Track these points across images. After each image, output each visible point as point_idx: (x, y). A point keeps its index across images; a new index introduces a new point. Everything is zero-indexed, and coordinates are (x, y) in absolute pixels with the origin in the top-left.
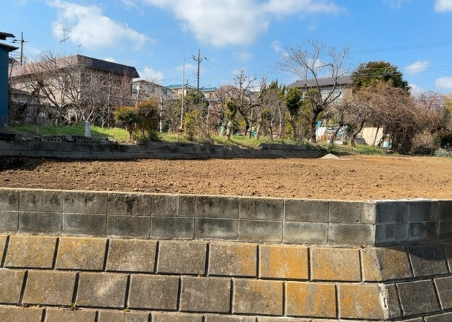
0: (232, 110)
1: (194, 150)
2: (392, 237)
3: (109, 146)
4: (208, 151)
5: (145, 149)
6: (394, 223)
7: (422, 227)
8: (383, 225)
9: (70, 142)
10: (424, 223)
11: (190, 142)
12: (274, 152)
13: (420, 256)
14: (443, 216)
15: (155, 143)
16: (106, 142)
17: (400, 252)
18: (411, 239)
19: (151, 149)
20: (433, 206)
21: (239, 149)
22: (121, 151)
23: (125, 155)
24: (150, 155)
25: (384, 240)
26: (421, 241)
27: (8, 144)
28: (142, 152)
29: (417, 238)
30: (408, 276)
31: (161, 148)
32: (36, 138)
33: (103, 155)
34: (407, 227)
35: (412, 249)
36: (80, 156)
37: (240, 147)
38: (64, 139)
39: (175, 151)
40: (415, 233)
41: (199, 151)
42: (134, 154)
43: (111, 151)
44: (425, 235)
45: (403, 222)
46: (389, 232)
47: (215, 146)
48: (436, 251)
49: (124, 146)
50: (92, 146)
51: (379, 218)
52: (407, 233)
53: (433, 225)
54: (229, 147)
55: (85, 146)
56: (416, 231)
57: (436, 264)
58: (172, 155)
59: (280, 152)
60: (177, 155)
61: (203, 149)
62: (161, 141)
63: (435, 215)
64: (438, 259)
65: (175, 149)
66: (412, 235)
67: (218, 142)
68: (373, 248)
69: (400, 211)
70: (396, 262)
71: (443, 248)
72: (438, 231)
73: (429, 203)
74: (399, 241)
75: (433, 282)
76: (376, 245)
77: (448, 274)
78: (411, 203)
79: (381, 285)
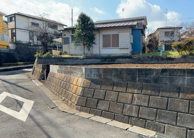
2: (89, 77)
5: (184, 59)
6: (89, 73)
7: (97, 75)
8: (87, 73)
9: (150, 58)
10: (98, 74)
13: (94, 83)
14: (104, 72)
16: (165, 57)
17: (89, 81)
18: (94, 78)
20: (100, 69)
22: (172, 60)
25: (87, 77)
29: (96, 78)
32: (139, 57)
33: (163, 62)
34: (93, 75)
35: (93, 81)
38: (148, 57)
43: (167, 60)
44: (98, 78)
45: (92, 73)
46: (88, 76)
48: (99, 82)
51: (85, 72)
52: (93, 76)
53: (101, 75)
56: (96, 76)
57: (98, 86)
64: (99, 85)
66: (95, 77)
68: (84, 79)
69: (91, 70)
70: (87, 83)
71: (102, 82)
72: (102, 77)
73: (99, 68)
74: (91, 78)
75: (95, 90)
76: (85, 78)
77: (100, 89)
78: (94, 68)
79: (82, 88)
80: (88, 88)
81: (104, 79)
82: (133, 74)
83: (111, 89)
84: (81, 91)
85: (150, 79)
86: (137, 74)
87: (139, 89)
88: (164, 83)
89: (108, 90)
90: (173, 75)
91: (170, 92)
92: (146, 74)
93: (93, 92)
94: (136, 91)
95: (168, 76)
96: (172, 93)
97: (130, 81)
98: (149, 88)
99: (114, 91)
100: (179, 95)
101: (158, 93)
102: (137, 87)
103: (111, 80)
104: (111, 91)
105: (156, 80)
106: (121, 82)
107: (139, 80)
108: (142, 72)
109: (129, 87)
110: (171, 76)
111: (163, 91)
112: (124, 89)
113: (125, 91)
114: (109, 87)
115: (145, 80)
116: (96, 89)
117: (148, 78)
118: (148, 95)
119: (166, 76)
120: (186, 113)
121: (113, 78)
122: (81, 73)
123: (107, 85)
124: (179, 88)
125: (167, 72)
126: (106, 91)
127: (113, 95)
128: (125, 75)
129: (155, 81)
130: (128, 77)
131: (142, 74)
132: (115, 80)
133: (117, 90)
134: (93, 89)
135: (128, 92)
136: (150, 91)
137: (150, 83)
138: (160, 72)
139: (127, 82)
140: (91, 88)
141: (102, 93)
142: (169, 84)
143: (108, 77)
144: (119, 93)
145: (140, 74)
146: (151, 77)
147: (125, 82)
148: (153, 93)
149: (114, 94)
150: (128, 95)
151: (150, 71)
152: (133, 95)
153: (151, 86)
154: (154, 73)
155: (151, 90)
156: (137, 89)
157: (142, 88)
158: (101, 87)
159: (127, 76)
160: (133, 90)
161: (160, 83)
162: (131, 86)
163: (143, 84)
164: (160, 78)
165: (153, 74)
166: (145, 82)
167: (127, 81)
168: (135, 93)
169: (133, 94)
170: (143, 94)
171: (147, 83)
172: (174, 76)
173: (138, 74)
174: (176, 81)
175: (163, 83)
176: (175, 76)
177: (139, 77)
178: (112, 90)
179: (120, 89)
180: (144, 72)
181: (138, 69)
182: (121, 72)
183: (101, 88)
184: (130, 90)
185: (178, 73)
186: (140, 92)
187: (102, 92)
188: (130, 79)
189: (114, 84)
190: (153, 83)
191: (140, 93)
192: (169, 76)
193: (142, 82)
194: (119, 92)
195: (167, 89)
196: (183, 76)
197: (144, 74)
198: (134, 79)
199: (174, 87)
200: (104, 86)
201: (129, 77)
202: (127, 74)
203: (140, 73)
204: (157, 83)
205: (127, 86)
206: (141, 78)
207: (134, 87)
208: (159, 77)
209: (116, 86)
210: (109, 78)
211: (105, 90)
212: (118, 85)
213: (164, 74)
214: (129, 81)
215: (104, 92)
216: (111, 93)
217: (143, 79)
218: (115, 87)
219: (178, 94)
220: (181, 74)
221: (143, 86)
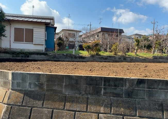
0: (137, 42)
1: (115, 59)
2: (20, 87)
3: (79, 57)
4: (122, 59)
5: (93, 58)
6: (21, 81)
7: (36, 85)
8: (15, 82)
9: (65, 55)
10: (37, 83)
11: (114, 56)
12: (161, 60)
13: (30, 97)
14: (48, 81)
15: (97, 56)
16: (78, 56)
17: (21, 94)
18: (30, 89)
19: (95, 58)
20: (41, 76)
21: (140, 58)
22: (83, 59)
23: (84, 60)
24: (95, 60)
25: (16, 88)
26: (36, 91)
27: (45, 56)
28: (92, 59)
29: (33, 89)
30: (19, 104)
31: (100, 58)
32: (54, 55)
33: (76, 60)
34: (28, 84)
35: (27, 94)
36: (68, 60)
37: (141, 57)
38: (63, 55)
39: (106, 59)
40: (32, 87)
41: (117, 59)
42: (88, 60)
43: (79, 59)
44: (37, 89)
45: (25, 82)
46: (18, 85)
48: (40, 96)
49: (84, 57)
50: (72, 57)
51: (13, 78)
52: (28, 87)
53: (42, 84)
54: (134, 57)
55: (70, 57)
56: (32, 86)
57: (37, 102)
58: (104, 60)
59: (164, 60)
60: (106, 60)
61: (120, 58)
62: (100, 55)
63: (43, 80)
64: (39, 100)
65: (106, 58)
66: (30, 88)
67: (128, 56)
68: (10, 90)
69: (24, 77)
70: (17, 98)
71: (44, 96)
72: (45, 87)
73: (39, 75)
74: (23, 89)
75: (31, 109)
76: (12, 90)
77: (42, 107)
78: (29, 74)
79: (6, 105)
80: (19, 106)
81: (47, 90)
82: (97, 85)
83: (61, 107)
84: (4, 110)
85: (121, 93)
86: (102, 85)
87: (106, 106)
88: (141, 97)
89: (57, 109)
90: (152, 87)
91: (150, 110)
92: (115, 86)
93: (29, 112)
94: (102, 109)
95: (146, 89)
96: (154, 111)
97: (92, 94)
98: (121, 105)
99: (66, 110)
100: (163, 114)
101: (134, 111)
102: (103, 104)
103: (61, 92)
104: (62, 109)
105: (130, 94)
106: (78, 95)
107: (105, 93)
108: (109, 82)
109: (91, 104)
110: (150, 88)
111: (141, 109)
112: (82, 107)
113: (85, 110)
114: (58, 103)
115: (114, 93)
116: (34, 107)
117: (118, 91)
118: (121, 115)
119: (143, 88)
121: (64, 90)
122: (2, 80)
123: (54, 101)
124: (162, 105)
125: (145, 83)
126: (53, 111)
127: (66, 116)
128: (83, 86)
129: (129, 94)
130: (88, 89)
131: (109, 86)
132: (67, 92)
133: (71, 109)
134: (29, 107)
135: (90, 111)
136: (122, 109)
137: (120, 97)
138: (135, 83)
139: (87, 97)
140: (24, 106)
141: (46, 114)
142: (146, 98)
143: (56, 88)
144: (75, 114)
145: (107, 85)
146: (122, 90)
147: (83, 95)
148: (128, 112)
150: (90, 115)
151: (122, 82)
152: (98, 115)
153: (123, 101)
154: (128, 84)
155: (125, 108)
156: (104, 107)
157: (111, 104)
158: (43, 103)
159: (86, 87)
160: (98, 108)
161: (134, 98)
162: (93, 102)
163: (111, 100)
164: (136, 91)
165: (126, 85)
166: (114, 97)
167: (87, 94)
168: (101, 112)
169: (99, 113)
170: (113, 114)
171: (116, 97)
172: (154, 89)
173: (104, 85)
174: (157, 95)
175: (139, 97)
176: (155, 89)
177: (105, 89)
178: (64, 108)
179: (76, 107)
180: (112, 83)
181: (104, 77)
182: (77, 81)
183: (44, 106)
184: (92, 108)
185: (159, 85)
186: (108, 110)
187: (46, 112)
188: (91, 92)
189: (65, 100)
190: (125, 97)
191: (109, 112)
192: (147, 88)
193: (110, 96)
194: (75, 111)
195: (146, 106)
196: (165, 90)
197: (113, 85)
198: (97, 92)
199: (155, 103)
200: (49, 102)
201: (90, 89)
202: (87, 84)
203: (107, 84)
204: (131, 98)
205: (88, 101)
206: (108, 91)
207: (98, 103)
208: (133, 89)
209: (69, 102)
210: (57, 89)
211: (51, 109)
212: (72, 100)
213: (141, 85)
214: (90, 94)
215: (49, 112)
217: (110, 92)
218: (68, 104)
219: (161, 113)
220: (164, 87)
221: (111, 102)
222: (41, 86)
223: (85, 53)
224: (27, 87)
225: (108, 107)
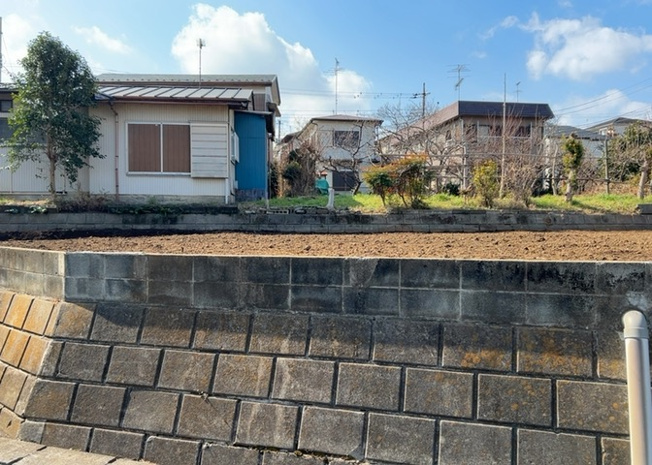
0: (573, 152)
1: (484, 219)
2: (85, 292)
3: (347, 217)
4: (513, 220)
5: (398, 220)
6: (87, 277)
7: (123, 286)
8: (74, 278)
9: (299, 213)
10: (126, 280)
11: (483, 208)
13: (108, 318)
14: (152, 274)
15: (416, 212)
16: (344, 212)
17: (87, 311)
18: (109, 298)
19: (409, 219)
20: (136, 261)
22: (363, 223)
23: (366, 228)
24: (406, 228)
25: (76, 296)
26: (124, 302)
27: (230, 218)
28: (394, 224)
29: (117, 298)
30: (82, 337)
31: (425, 218)
32: (261, 211)
33: (337, 228)
34: (104, 283)
35: (101, 309)
36: (308, 229)
37: (587, 212)
38: (292, 211)
39: (449, 220)
40: (114, 292)
41: (494, 221)
42: (381, 226)
43: (349, 223)
44: (127, 295)
45: (98, 277)
46: (81, 287)
47: (531, 212)
48: (132, 315)
49: (368, 217)
50: (324, 218)
51: (69, 270)
52: (104, 291)
53: (138, 283)
54: (559, 212)
55: (315, 218)
56: (115, 289)
57: (125, 329)
58: (442, 227)
60: (450, 226)
61: (502, 218)
62: (429, 209)
63: (141, 272)
64: (131, 325)
65: (450, 218)
66: (110, 293)
67: (538, 206)
68: (63, 302)
69: (94, 265)
70: (77, 320)
71: (144, 313)
72: (146, 292)
73: (131, 257)
74: (94, 298)
75: (111, 349)
76: (67, 300)
77: (137, 344)
78: (107, 256)
79: (51, 341)
80: (82, 341)
81: (152, 300)
82: (275, 280)
83: (184, 342)
84: (45, 353)
85: (337, 300)
86: (287, 281)
87: (295, 337)
88: (387, 310)
89: (173, 347)
90: (417, 281)
91: (407, 344)
92: (322, 281)
93: (105, 357)
94: (285, 346)
95: (400, 288)
96: (417, 347)
97: (262, 306)
98: (334, 332)
99: (196, 350)
100: (440, 355)
101: (365, 348)
102: (287, 331)
103: (185, 304)
104: (185, 348)
105: (358, 303)
106: (227, 311)
107: (296, 302)
108: (306, 271)
109: (260, 330)
110: (409, 285)
111: (383, 342)
112: (236, 340)
113: (243, 349)
114: (176, 332)
115: (318, 302)
116: (117, 343)
117: (329, 294)
118: (331, 359)
119: (393, 285)
120: (466, 419)
121: (192, 297)
122: (46, 276)
123: (166, 326)
124: (440, 329)
125: (397, 271)
126: (162, 353)
127: (194, 364)
128: (241, 284)
129: (356, 303)
130: (254, 293)
131: (306, 281)
132: (201, 304)
133: (208, 346)
134: (106, 343)
135: (255, 350)
136: (336, 343)
137: (334, 312)
138: (373, 271)
139: (249, 313)
140: (93, 342)
141: (145, 360)
142: (402, 313)
143: (172, 292)
144: (216, 358)
145: (301, 279)
146: (339, 292)
147: (240, 310)
148: (349, 350)
149: (196, 361)
150: (253, 361)
151: (338, 270)
152: (275, 360)
153: (340, 323)
154: (353, 276)
155: (343, 340)
156: (291, 339)
157: (309, 332)
158: (140, 333)
159: (249, 286)
160: (275, 343)
161: (371, 313)
162: (265, 327)
163: (310, 320)
164: (374, 293)
165: (347, 278)
166: (319, 311)
167: (250, 306)
168: (282, 352)
169: (275, 356)
170: (312, 357)
171: (326, 311)
172: (421, 286)
173: (295, 280)
174: (429, 303)
175: (383, 310)
176: (425, 286)
177: (295, 290)
178: (190, 345)
179: (221, 341)
180: (313, 274)
181: (294, 259)
182: (224, 270)
183: (142, 341)
184: (260, 342)
185: (433, 274)
186: (299, 347)
187: (146, 356)
188: (262, 299)
189: (195, 322)
190: (347, 312)
191: (303, 351)
192: (402, 285)
193: (309, 310)
194: (217, 352)
195: (398, 333)
196: (449, 287)
197: (315, 278)
198: (276, 300)
199: (422, 326)
200: (155, 329)
201: (258, 292)
202: (250, 279)
203: (301, 277)
204: (363, 313)
205: (251, 325)
206: (304, 295)
207: (277, 329)
208: (368, 289)
209: (204, 328)
210: (176, 295)
211: (159, 346)
212: (211, 323)
213: (387, 278)
214: (257, 305)
215: (152, 356)
216: (185, 356)
217: (310, 300)
218: (200, 335)
219: (435, 351)
220: (445, 281)
221: (310, 325)
222: (135, 287)
223: (370, 203)
224: (102, 292)
225: (299, 339)
